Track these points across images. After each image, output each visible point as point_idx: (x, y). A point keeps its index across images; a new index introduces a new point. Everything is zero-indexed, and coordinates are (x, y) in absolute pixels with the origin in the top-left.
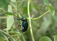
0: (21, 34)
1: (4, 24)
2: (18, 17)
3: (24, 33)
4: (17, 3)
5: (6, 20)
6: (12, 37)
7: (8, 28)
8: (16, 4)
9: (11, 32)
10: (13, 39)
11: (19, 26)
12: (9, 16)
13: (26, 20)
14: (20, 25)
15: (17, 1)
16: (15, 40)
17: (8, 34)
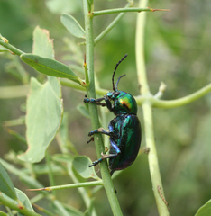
0: (100, 181)
1: (13, 128)
2: (91, 87)
3: (116, 173)
4: (91, 18)
5: (22, 108)
6: (51, 197)
7: (36, 149)
8: (87, 20)
9: (46, 170)
10: (57, 203)
11: (93, 139)
12: (36, 88)
13: (130, 106)
14: (97, 133)
15: (90, 5)
16: (68, 210)
17: (32, 180)
